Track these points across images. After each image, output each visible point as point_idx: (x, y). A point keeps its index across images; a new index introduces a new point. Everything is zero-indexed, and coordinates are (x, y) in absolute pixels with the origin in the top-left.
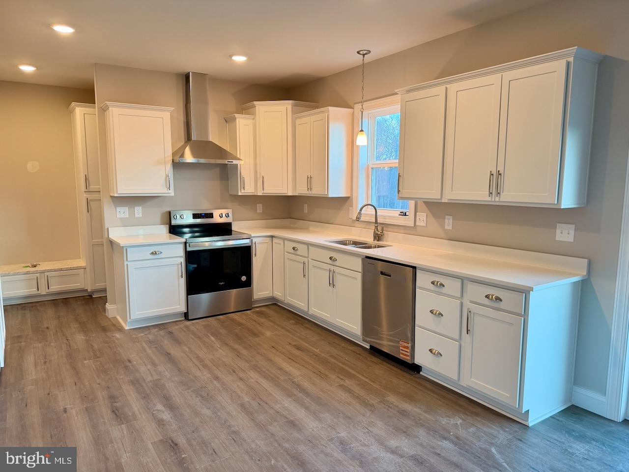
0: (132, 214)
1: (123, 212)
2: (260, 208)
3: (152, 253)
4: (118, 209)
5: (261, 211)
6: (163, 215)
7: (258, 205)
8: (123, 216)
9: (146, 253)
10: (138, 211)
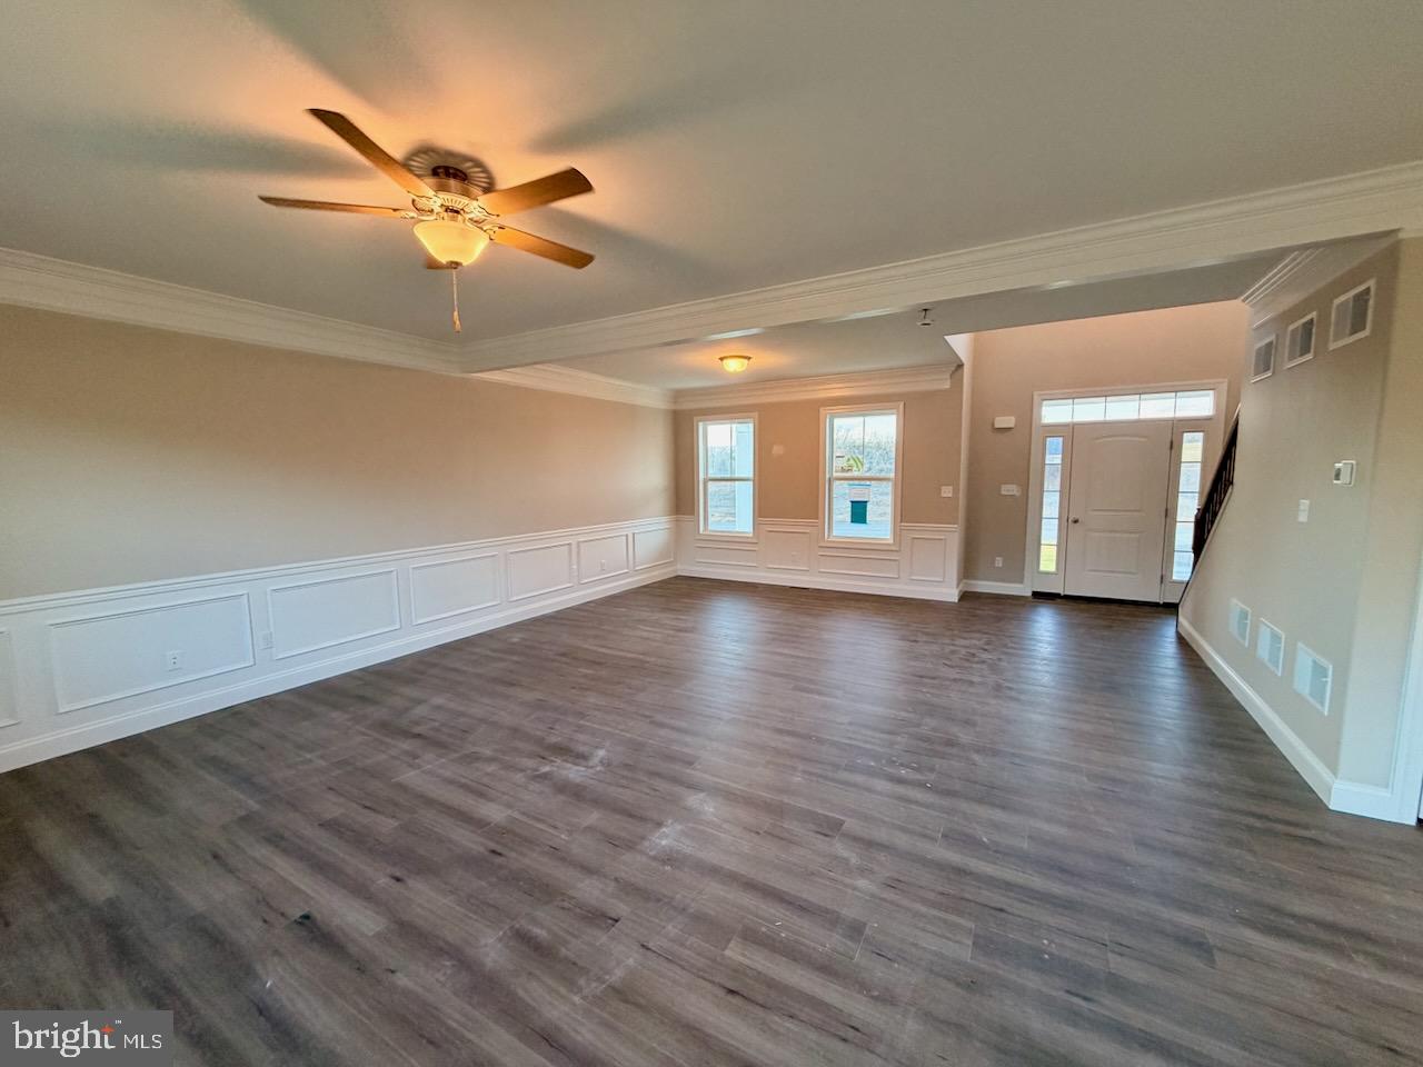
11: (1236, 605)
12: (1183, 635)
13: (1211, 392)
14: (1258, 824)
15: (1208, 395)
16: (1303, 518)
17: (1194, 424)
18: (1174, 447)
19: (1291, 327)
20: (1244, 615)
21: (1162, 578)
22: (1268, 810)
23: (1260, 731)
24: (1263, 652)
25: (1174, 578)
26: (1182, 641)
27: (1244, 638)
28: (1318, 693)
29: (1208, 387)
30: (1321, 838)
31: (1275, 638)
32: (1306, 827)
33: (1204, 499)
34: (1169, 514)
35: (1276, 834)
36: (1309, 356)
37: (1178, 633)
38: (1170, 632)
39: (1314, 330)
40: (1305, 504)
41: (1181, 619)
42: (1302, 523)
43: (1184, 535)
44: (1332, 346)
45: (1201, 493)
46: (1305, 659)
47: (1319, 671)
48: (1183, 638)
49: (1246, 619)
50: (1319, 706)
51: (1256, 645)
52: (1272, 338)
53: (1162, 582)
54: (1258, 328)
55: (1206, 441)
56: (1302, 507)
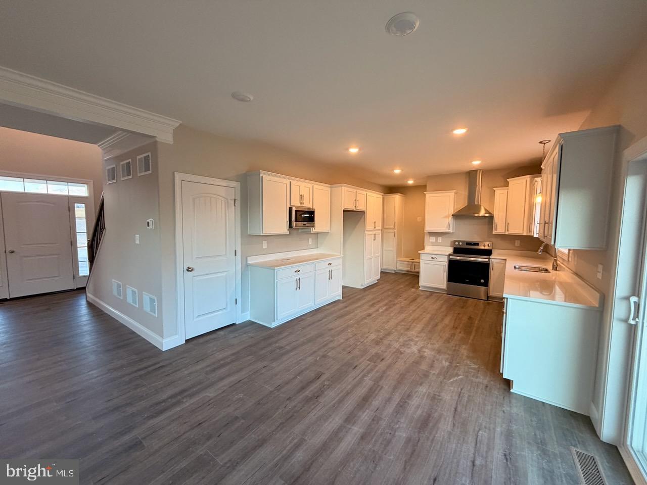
0: (437, 240)
1: (433, 239)
2: (517, 243)
3: (432, 258)
4: (431, 238)
5: (519, 245)
6: (451, 242)
7: (516, 241)
8: (432, 241)
9: (429, 258)
10: (440, 239)
11: (115, 282)
12: (91, 301)
13: (86, 185)
14: (143, 372)
15: (84, 187)
16: (137, 242)
17: (80, 200)
18: (71, 210)
19: (122, 163)
20: (119, 286)
21: (74, 277)
22: (144, 365)
23: (134, 333)
24: (130, 300)
25: (80, 275)
26: (90, 305)
27: (120, 296)
28: (153, 310)
29: (84, 182)
30: (164, 364)
31: (134, 292)
32: (158, 363)
33: (91, 236)
34: (73, 244)
35: (149, 373)
36: (131, 177)
37: (87, 301)
38: (83, 303)
39: (131, 167)
40: (137, 236)
41: (88, 294)
42: (137, 244)
43: (83, 253)
44: (139, 175)
45: (88, 233)
46: (146, 297)
47: (152, 301)
48: (91, 303)
49: (120, 287)
50: (153, 314)
51: (126, 298)
52: (114, 166)
53: (74, 278)
54: (106, 160)
55: (86, 208)
56: (136, 238)
